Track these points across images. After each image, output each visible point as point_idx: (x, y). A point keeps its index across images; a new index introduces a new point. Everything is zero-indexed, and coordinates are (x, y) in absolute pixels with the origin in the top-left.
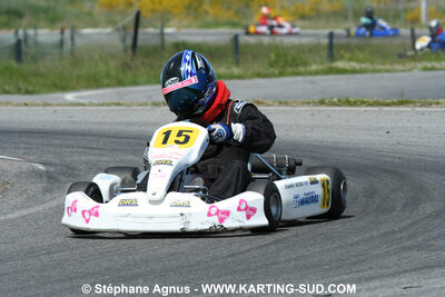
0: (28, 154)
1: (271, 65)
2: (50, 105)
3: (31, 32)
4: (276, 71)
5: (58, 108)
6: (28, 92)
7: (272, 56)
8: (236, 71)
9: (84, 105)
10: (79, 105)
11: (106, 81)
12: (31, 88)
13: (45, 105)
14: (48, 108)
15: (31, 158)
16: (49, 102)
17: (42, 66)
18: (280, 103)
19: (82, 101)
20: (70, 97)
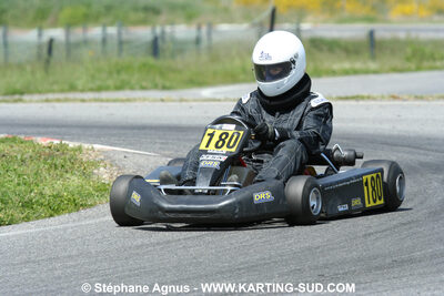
0: (164, 149)
1: (408, 59)
2: (186, 101)
3: (168, 29)
4: (413, 66)
5: (194, 104)
6: (164, 88)
7: (409, 51)
8: (373, 65)
9: (219, 100)
10: (214, 100)
11: (242, 77)
12: (168, 84)
13: (181, 100)
14: (184, 103)
15: (167, 152)
16: (185, 98)
17: (179, 62)
18: (417, 98)
19: (218, 97)
20: (206, 92)
